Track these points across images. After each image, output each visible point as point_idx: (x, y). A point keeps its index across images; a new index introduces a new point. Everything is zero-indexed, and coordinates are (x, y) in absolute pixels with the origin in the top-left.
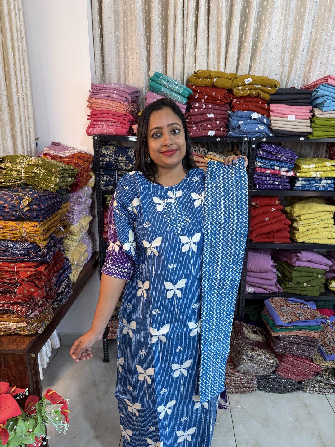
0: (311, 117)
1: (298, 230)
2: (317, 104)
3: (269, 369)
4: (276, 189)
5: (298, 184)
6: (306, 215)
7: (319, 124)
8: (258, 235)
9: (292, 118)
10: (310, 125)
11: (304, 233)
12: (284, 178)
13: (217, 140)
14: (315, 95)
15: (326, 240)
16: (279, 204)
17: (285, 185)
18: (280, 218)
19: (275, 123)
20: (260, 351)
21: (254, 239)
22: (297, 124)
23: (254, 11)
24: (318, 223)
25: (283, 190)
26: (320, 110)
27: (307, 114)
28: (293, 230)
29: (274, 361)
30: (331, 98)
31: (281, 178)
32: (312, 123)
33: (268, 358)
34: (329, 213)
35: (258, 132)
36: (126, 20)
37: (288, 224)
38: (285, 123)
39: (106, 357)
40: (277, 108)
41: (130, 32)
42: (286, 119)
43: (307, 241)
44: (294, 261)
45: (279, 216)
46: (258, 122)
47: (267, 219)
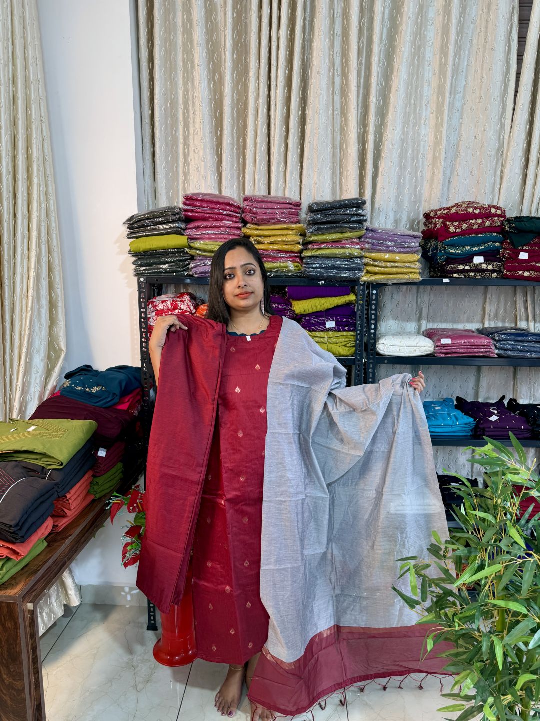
13: (321, 283)
36: (186, 114)
39: (153, 622)
41: (192, 129)
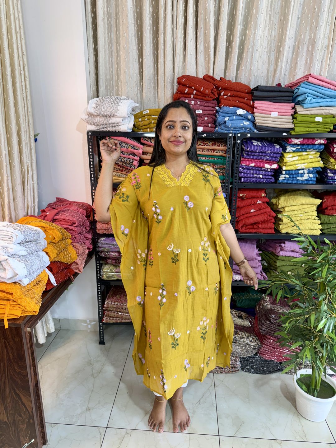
0: (293, 113)
1: (282, 221)
2: (299, 101)
3: (252, 351)
4: (260, 183)
5: (282, 178)
6: (291, 207)
7: (300, 120)
8: (244, 226)
9: (275, 114)
10: (292, 121)
11: (288, 225)
12: (268, 171)
13: (204, 136)
14: (296, 93)
15: (309, 231)
16: (265, 196)
17: (269, 179)
18: (265, 210)
19: (258, 120)
20: (243, 334)
21: (240, 230)
22: (279, 120)
23: (240, 12)
24: (302, 215)
25: (267, 183)
26: (301, 107)
27: (289, 111)
28: (278, 221)
29: (256, 343)
30: (312, 96)
31: (265, 171)
32: (294, 120)
33: (251, 341)
34: (313, 205)
35: (242, 128)
36: (118, 22)
37: (272, 216)
38: (269, 119)
39: (102, 340)
40: (261, 105)
41: (121, 33)
42: (269, 116)
43: (291, 232)
44: (278, 251)
45: (264, 208)
46: (244, 118)
47: (252, 211)
